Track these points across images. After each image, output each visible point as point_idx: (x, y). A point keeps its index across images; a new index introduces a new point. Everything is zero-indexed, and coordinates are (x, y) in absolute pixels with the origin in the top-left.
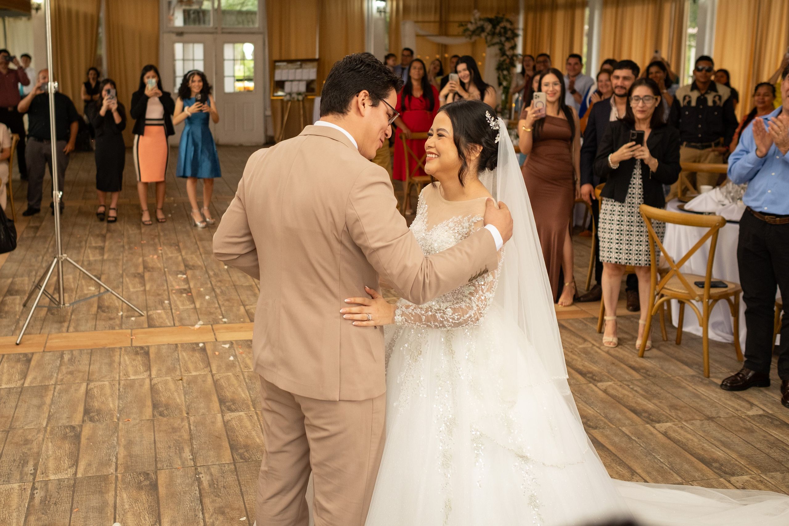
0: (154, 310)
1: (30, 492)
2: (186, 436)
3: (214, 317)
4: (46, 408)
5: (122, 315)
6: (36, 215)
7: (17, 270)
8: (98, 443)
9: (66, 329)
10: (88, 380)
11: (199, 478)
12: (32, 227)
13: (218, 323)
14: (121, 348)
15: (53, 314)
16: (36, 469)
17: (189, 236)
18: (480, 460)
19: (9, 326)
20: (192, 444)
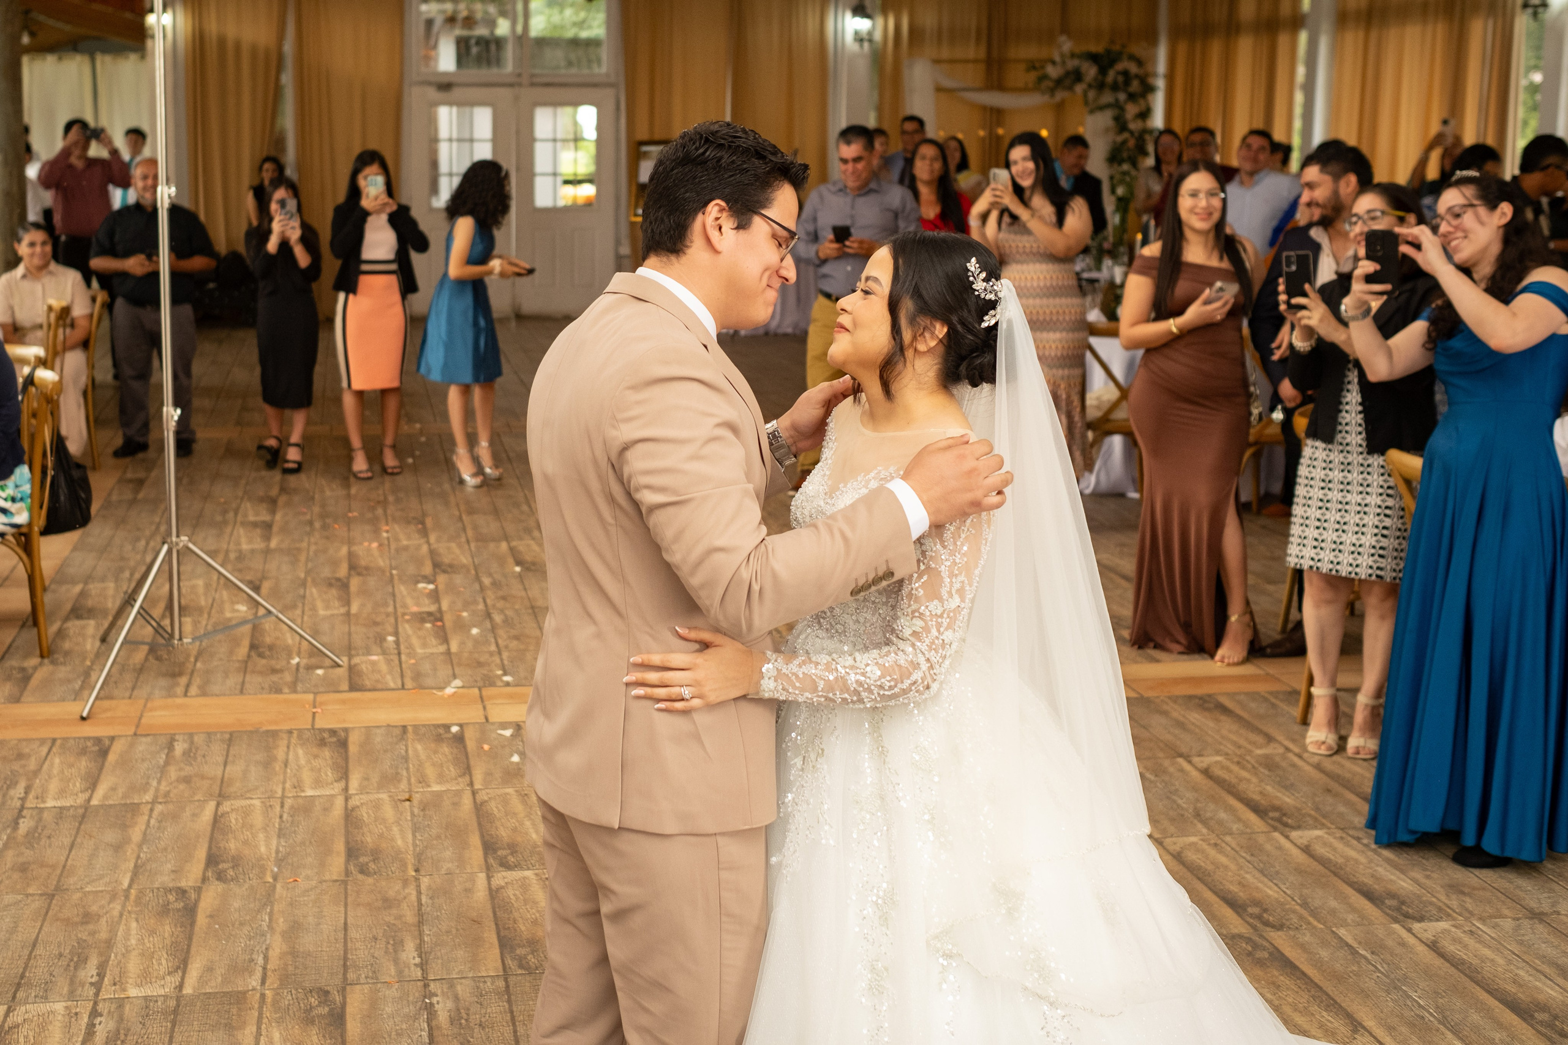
0: (363, 655)
1: (86, 1020)
2: (410, 917)
3: (485, 672)
4: (130, 851)
5: (298, 664)
6: (141, 455)
7: (95, 568)
8: (230, 926)
9: (183, 690)
10: (220, 795)
11: (431, 1004)
12: (131, 481)
13: (492, 684)
14: (290, 732)
15: (158, 659)
16: (101, 975)
17: (447, 504)
18: (951, 977)
19: (69, 681)
20: (421, 934)
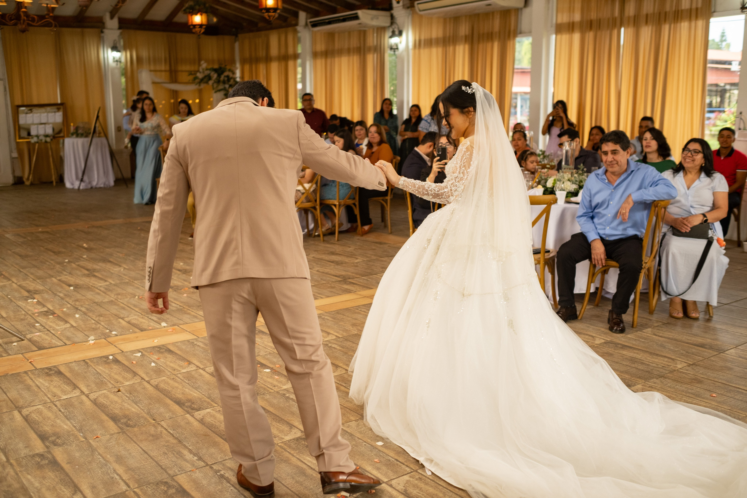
0: (30, 334)
2: (172, 440)
3: (100, 332)
8: (83, 464)
10: (16, 407)
11: (222, 475)
13: (109, 336)
14: (26, 372)
20: (185, 446)
